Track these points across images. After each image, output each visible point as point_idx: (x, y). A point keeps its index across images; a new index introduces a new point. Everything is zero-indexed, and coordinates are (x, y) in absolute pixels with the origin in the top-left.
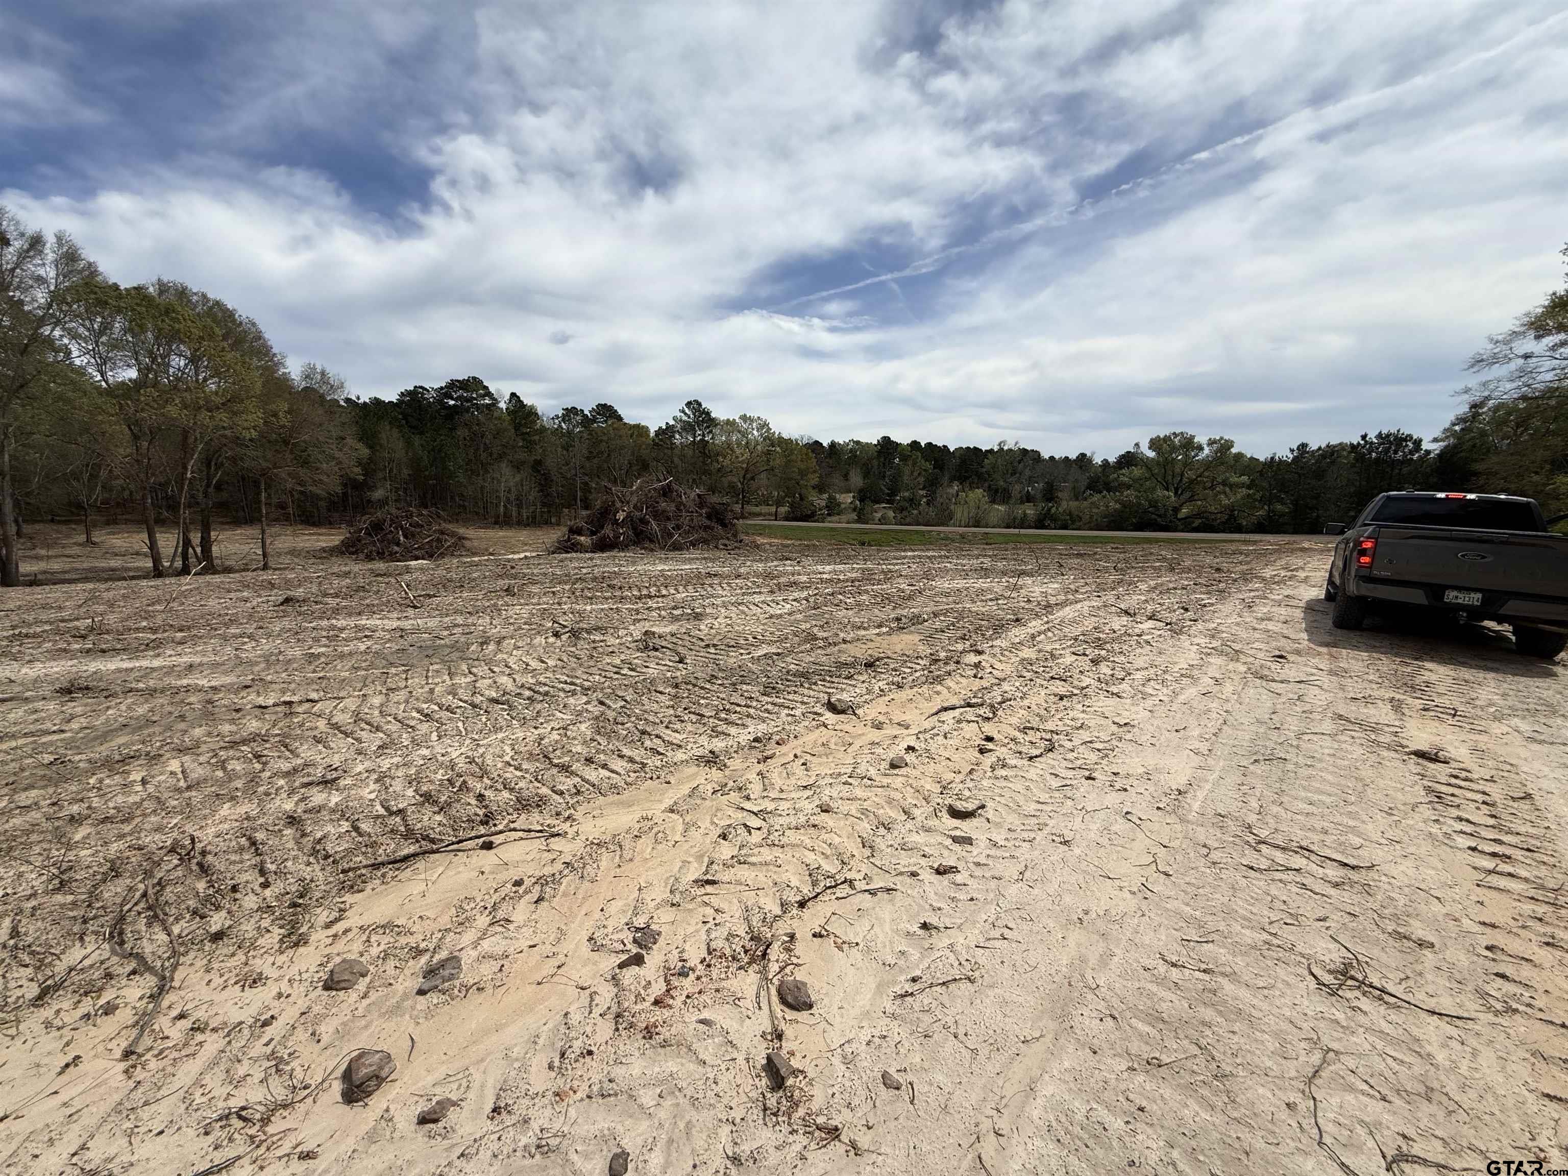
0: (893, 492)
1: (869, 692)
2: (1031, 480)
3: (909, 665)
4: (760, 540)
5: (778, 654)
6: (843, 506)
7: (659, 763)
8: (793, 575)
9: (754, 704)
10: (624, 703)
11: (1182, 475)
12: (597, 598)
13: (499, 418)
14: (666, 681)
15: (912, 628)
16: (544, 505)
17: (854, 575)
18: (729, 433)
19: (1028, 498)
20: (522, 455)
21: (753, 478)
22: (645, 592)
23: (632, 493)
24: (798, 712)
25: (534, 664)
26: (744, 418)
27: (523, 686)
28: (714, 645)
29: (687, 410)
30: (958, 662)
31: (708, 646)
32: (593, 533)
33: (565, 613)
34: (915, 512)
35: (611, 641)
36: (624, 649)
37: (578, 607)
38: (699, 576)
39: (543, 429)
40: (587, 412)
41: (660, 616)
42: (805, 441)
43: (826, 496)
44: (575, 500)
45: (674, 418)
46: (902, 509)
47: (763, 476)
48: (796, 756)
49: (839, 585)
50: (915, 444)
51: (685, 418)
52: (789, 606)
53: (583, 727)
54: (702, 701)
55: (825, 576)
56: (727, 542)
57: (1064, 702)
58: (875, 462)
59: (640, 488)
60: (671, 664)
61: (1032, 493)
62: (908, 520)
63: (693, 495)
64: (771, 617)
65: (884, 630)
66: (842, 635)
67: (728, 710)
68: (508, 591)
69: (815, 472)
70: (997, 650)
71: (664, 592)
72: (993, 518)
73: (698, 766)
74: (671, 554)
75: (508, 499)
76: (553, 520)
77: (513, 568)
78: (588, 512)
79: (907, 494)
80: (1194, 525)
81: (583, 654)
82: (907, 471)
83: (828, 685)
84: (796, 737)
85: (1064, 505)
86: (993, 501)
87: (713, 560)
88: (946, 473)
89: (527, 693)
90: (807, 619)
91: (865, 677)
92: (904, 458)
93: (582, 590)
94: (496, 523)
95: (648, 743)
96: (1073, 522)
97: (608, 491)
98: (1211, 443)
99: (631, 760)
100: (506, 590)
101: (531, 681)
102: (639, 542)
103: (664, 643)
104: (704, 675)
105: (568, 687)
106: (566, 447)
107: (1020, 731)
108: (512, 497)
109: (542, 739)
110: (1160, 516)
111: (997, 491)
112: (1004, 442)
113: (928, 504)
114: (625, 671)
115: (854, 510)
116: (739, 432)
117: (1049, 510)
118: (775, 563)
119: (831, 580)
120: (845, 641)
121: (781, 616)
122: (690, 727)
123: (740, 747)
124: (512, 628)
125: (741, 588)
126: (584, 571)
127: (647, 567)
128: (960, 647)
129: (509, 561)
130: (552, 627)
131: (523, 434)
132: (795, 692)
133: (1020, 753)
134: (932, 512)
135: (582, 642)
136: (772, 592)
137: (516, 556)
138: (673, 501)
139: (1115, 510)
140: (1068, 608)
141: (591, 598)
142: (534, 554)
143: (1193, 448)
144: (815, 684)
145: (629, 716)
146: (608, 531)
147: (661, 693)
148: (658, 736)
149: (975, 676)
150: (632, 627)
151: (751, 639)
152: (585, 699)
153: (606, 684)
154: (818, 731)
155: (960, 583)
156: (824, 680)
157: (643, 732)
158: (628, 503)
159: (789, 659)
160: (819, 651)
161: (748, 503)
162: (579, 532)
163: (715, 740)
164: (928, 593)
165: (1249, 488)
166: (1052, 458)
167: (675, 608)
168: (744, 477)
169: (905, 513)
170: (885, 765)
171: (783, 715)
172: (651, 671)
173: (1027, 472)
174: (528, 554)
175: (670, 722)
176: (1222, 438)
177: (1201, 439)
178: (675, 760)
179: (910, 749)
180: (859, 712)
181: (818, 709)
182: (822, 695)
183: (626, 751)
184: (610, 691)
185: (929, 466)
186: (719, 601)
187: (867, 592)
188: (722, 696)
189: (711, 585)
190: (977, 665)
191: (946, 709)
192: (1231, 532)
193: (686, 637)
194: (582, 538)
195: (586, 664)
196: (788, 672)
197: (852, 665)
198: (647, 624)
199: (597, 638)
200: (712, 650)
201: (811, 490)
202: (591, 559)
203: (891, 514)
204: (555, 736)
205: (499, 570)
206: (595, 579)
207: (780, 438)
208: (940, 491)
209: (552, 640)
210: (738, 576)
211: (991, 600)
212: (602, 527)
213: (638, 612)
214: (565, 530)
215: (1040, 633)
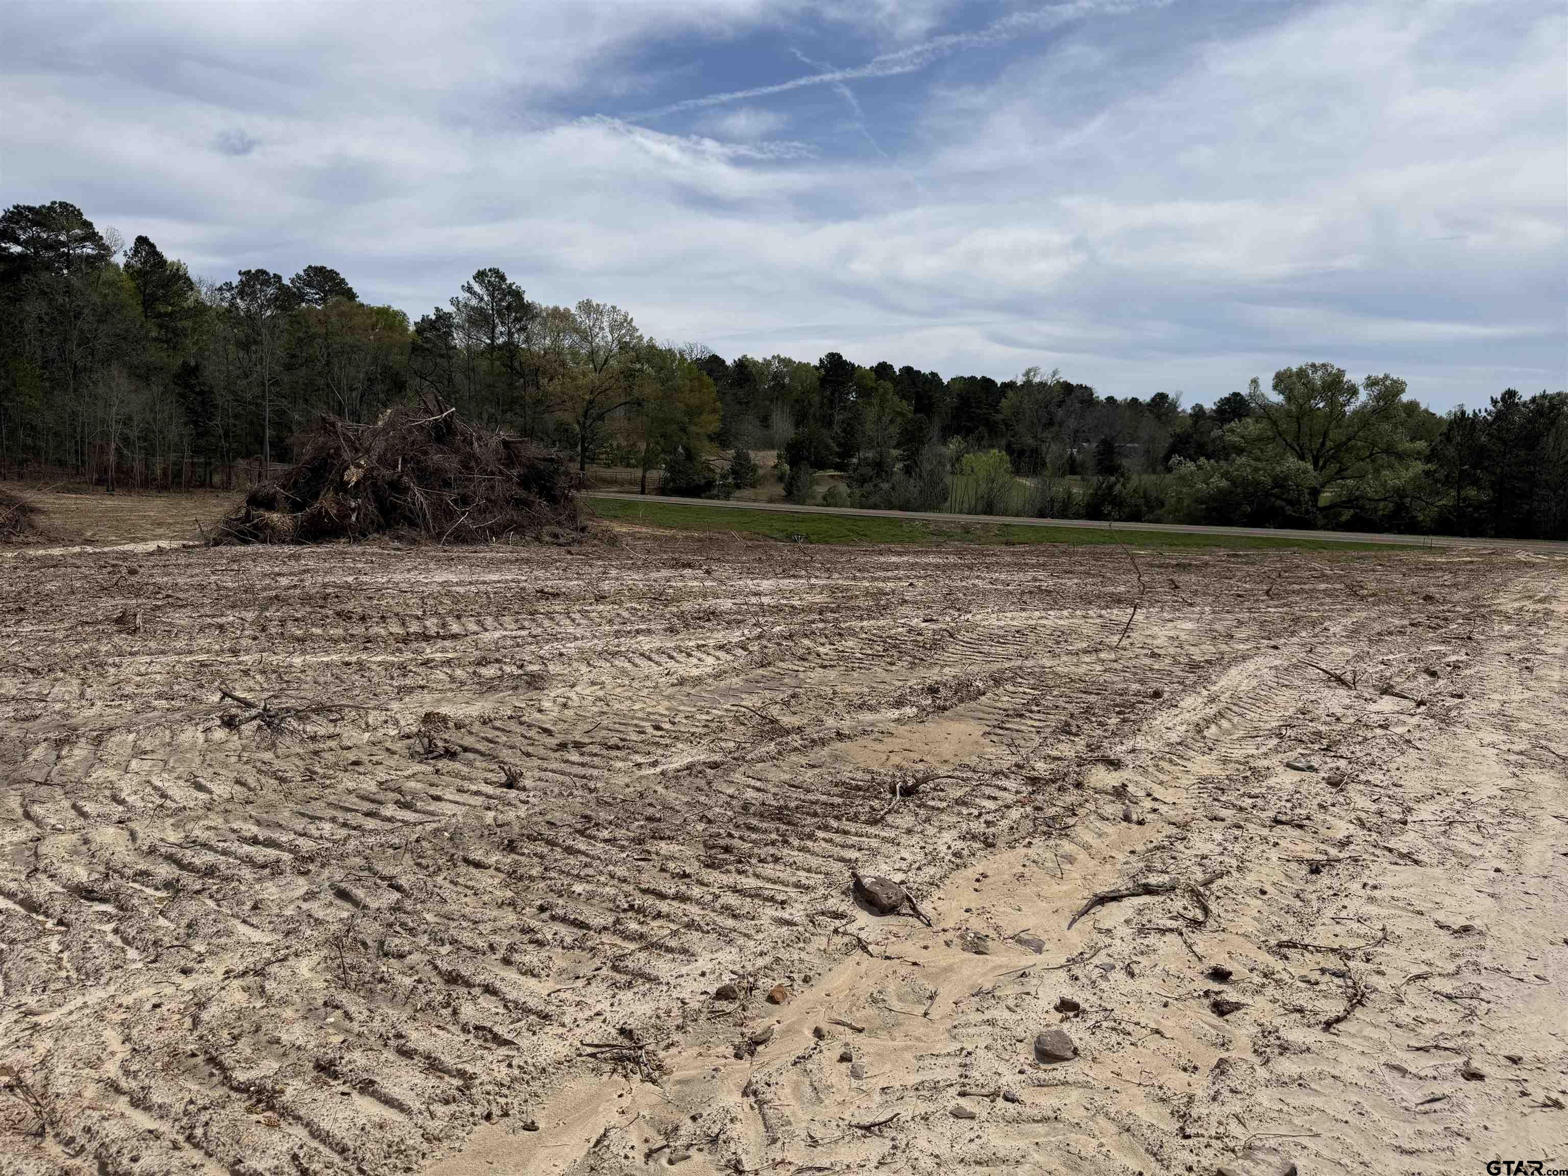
0: (847, 450)
1: (933, 859)
2: (1077, 437)
3: (988, 791)
4: (619, 528)
5: (715, 766)
6: (761, 472)
7: (502, 1073)
8: (705, 596)
9: (696, 891)
10: (397, 895)
11: (1325, 435)
12: (312, 637)
13: (110, 284)
14: (486, 833)
15: (961, 708)
16: (196, 451)
17: (818, 599)
18: (558, 334)
19: (1073, 467)
20: (155, 355)
21: (601, 417)
22: (414, 627)
23: (375, 434)
24: (796, 912)
25: (181, 793)
26: (587, 307)
27: (152, 851)
28: (578, 745)
29: (477, 288)
30: (1079, 785)
31: (562, 746)
32: (296, 507)
33: (246, 673)
34: (885, 486)
35: (352, 735)
36: (381, 756)
37: (274, 659)
38: (522, 596)
39: (200, 309)
40: (286, 281)
41: (453, 679)
42: (696, 354)
43: (731, 453)
44: (261, 443)
45: (454, 302)
46: (863, 480)
47: (620, 412)
48: (818, 1033)
49: (798, 619)
50: (883, 369)
51: (474, 302)
52: (710, 660)
53: (304, 967)
54: (578, 888)
55: (766, 600)
56: (558, 530)
57: (1324, 879)
58: (816, 399)
59: (391, 425)
60: (489, 790)
61: (1079, 458)
62: (873, 500)
63: (494, 442)
64: (682, 682)
65: (910, 711)
66: (830, 722)
67: (641, 910)
68: (123, 622)
69: (714, 411)
70: (1145, 760)
71: (455, 628)
72: (1016, 500)
73: (596, 1071)
74: (457, 551)
75: (126, 440)
76: (217, 479)
77: (132, 572)
78: (286, 467)
79: (870, 455)
80: (1344, 518)
81: (292, 769)
82: (871, 413)
83: (838, 838)
84: (806, 980)
85: (1135, 481)
86: (1017, 472)
87: (544, 565)
88: (936, 420)
89: (164, 871)
90: (752, 685)
91: (906, 820)
92: (865, 392)
93: (283, 623)
94: (100, 482)
95: (468, 1011)
96: (1151, 509)
97: (327, 427)
98: (1371, 383)
99: (433, 1065)
100: (119, 621)
101: (173, 837)
102: (389, 526)
103: (469, 741)
104: (569, 819)
105: (262, 854)
106: (245, 345)
107: (1270, 950)
108: (134, 434)
109: (201, 1006)
110: (1290, 502)
111: (1021, 453)
112: (1035, 370)
113: (908, 471)
114: (389, 810)
115: (781, 479)
116: (577, 330)
117: (1111, 487)
118: (665, 573)
119: (779, 609)
120: (840, 736)
121: (698, 681)
122: (560, 960)
123: (689, 1017)
124: (129, 706)
125: (610, 622)
126: (284, 581)
127: (412, 576)
128: (1067, 749)
129: (125, 556)
130: (218, 707)
131: (159, 315)
132: (776, 860)
133: (1301, 1010)
134: (913, 487)
135: (288, 740)
136: (672, 630)
137: (140, 548)
138: (457, 451)
139: (1220, 491)
140: (1233, 671)
141: (301, 640)
142: (175, 544)
143: (1341, 391)
144: (811, 836)
145: (412, 931)
146: (327, 502)
147: (478, 865)
148: (489, 990)
149: (1127, 818)
150: (395, 706)
151: (650, 730)
152: (302, 885)
153: (352, 845)
154: (850, 961)
155: (1016, 619)
156: (826, 828)
157: (453, 978)
158: (368, 451)
159: (737, 776)
160: (794, 758)
161: (593, 460)
162: (269, 504)
163: (626, 996)
164: (964, 636)
165: (1428, 460)
166: (1110, 400)
167: (483, 662)
168: (585, 415)
169: (868, 487)
170: (1025, 1054)
171: (765, 921)
172: (447, 808)
173: (1072, 423)
174: (164, 544)
175: (512, 948)
176: (1386, 377)
177: (1355, 376)
178: (541, 1061)
179: (1067, 1007)
180: (925, 907)
181: (836, 903)
182: (837, 866)
183: (417, 1038)
184: (358, 861)
185: (906, 407)
186: (570, 648)
187: (853, 633)
188: (620, 871)
189: (549, 616)
190: (1120, 792)
191: (1102, 900)
192: (1401, 532)
193: (513, 726)
194: (275, 516)
195: (300, 793)
196: (746, 807)
197: (871, 789)
198: (428, 697)
199: (322, 731)
200: (575, 757)
201: (706, 442)
202: (296, 557)
203: (843, 488)
204: (236, 996)
205: (102, 577)
206: (306, 599)
207: (652, 347)
208: (925, 450)
209: (220, 734)
210: (600, 598)
211: (1086, 652)
212: (316, 496)
213: (403, 668)
214: (240, 499)
215: (1208, 722)
